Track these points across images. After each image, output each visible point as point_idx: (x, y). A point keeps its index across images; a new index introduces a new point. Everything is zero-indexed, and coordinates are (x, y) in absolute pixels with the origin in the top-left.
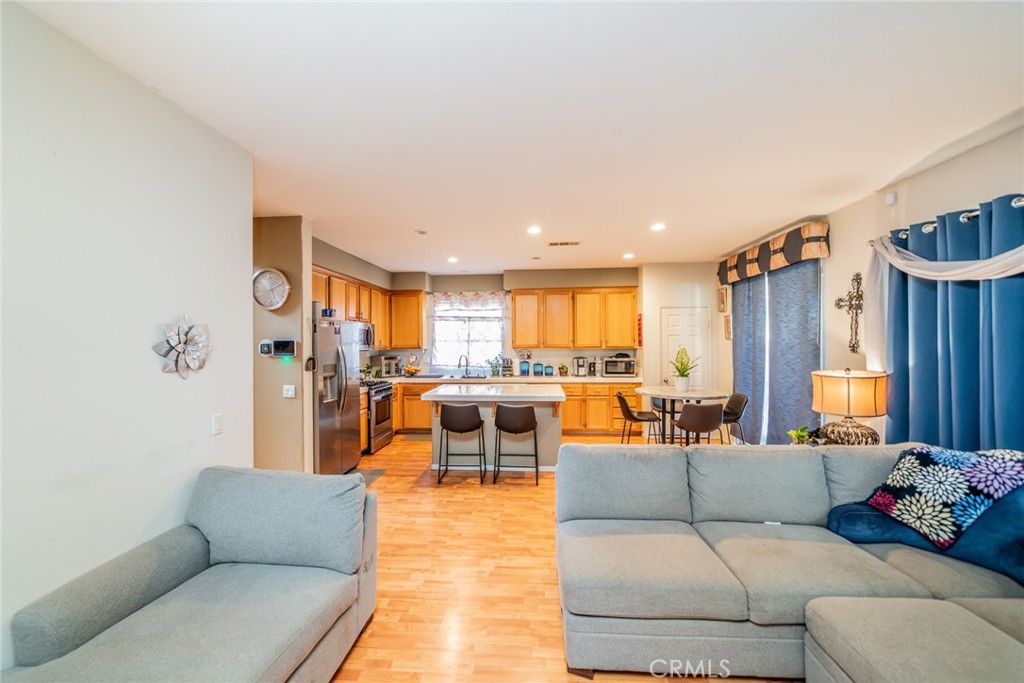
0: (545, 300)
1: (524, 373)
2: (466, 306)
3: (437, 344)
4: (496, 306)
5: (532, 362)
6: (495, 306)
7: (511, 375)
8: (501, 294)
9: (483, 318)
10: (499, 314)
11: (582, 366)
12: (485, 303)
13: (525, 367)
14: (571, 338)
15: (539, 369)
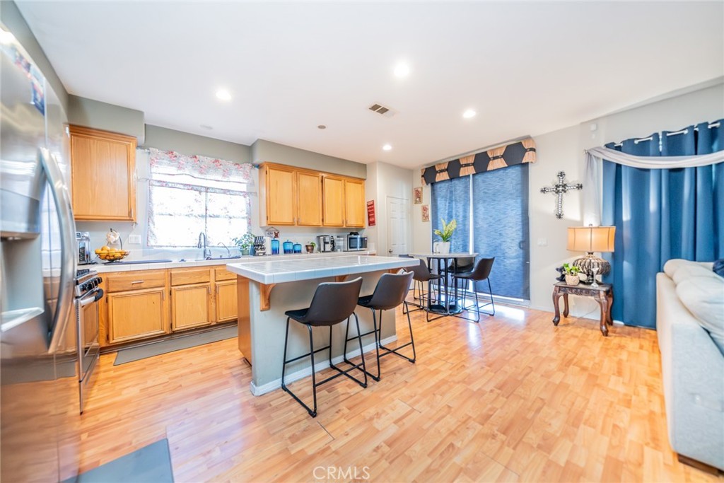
0: (297, 180)
1: (275, 251)
2: (201, 173)
3: (156, 218)
4: (241, 180)
5: (282, 239)
6: (238, 180)
7: (264, 254)
8: (248, 167)
9: (226, 191)
10: (244, 188)
11: (328, 243)
12: (226, 173)
13: (276, 246)
14: (321, 218)
15: (289, 247)
